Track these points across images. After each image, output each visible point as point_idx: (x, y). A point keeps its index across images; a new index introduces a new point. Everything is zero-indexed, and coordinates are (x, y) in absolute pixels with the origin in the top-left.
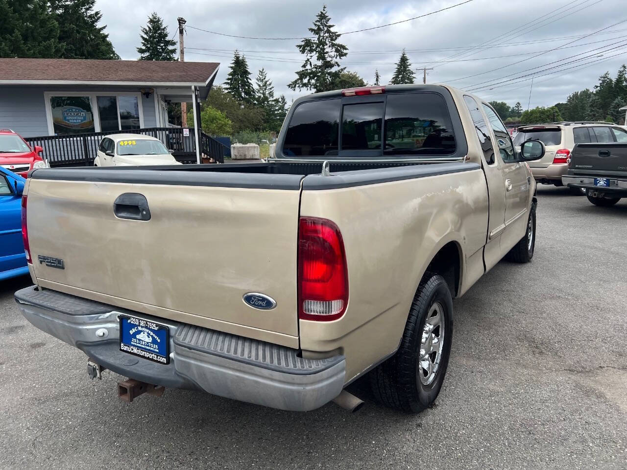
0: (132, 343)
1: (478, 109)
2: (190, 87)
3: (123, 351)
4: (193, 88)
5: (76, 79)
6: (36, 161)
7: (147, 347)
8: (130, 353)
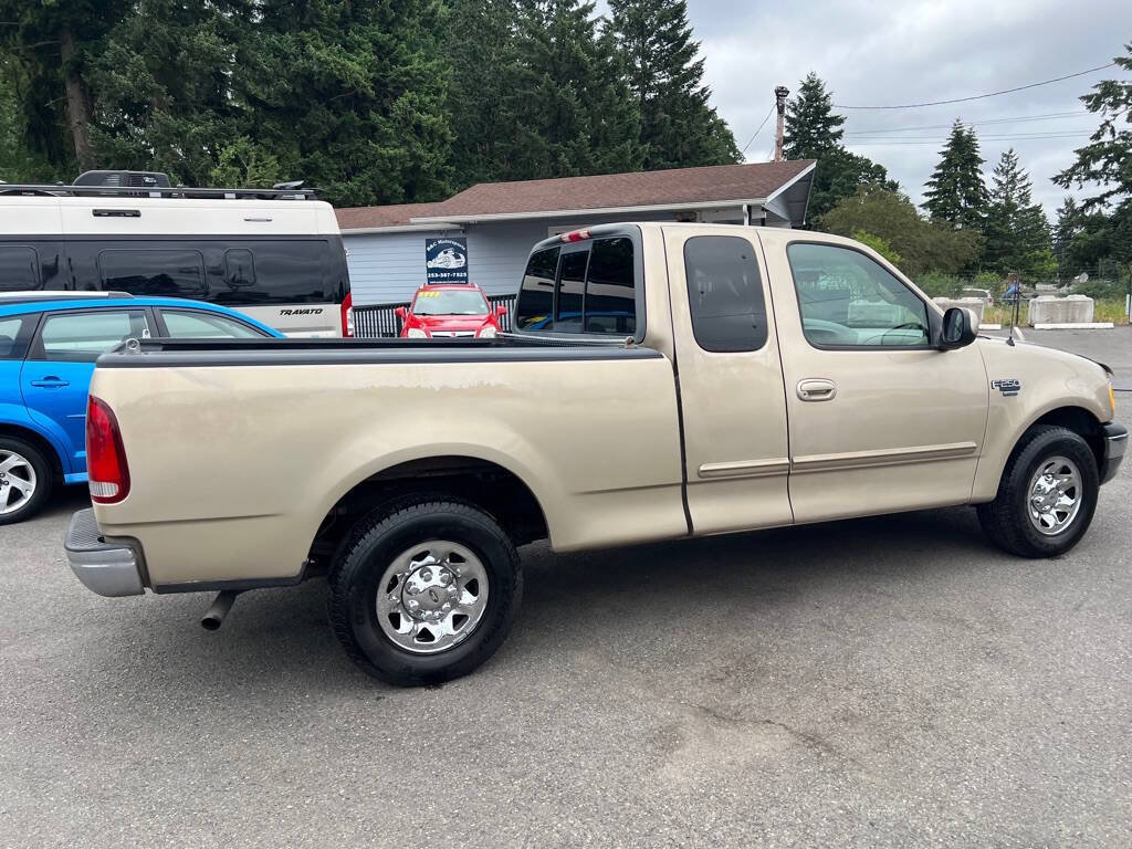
1: (744, 258)
2: (740, 207)
4: (745, 208)
5: (580, 208)
6: (488, 325)
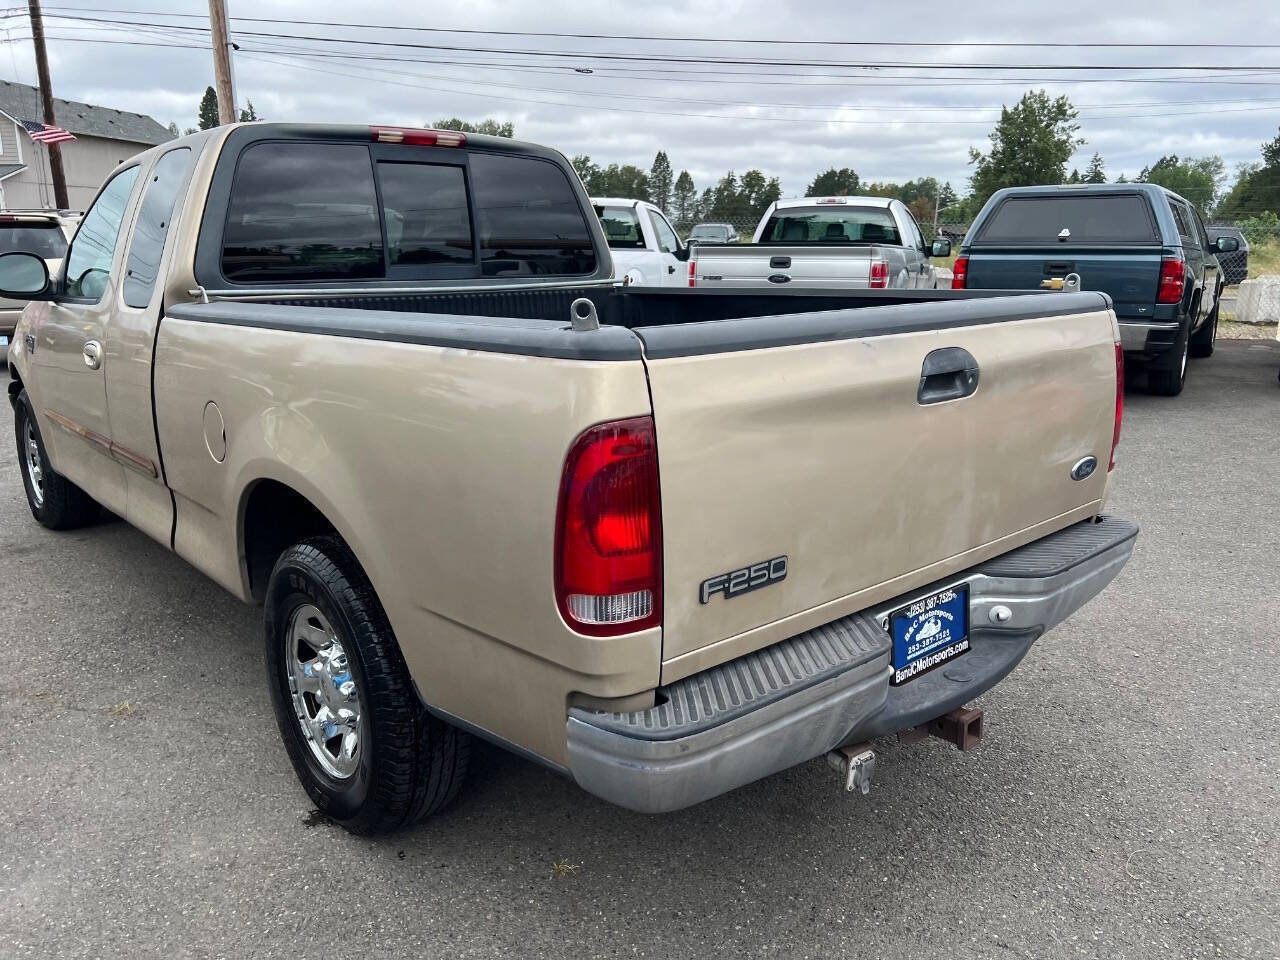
0: (909, 658)
3: (902, 683)
7: (936, 644)
8: (914, 677)
